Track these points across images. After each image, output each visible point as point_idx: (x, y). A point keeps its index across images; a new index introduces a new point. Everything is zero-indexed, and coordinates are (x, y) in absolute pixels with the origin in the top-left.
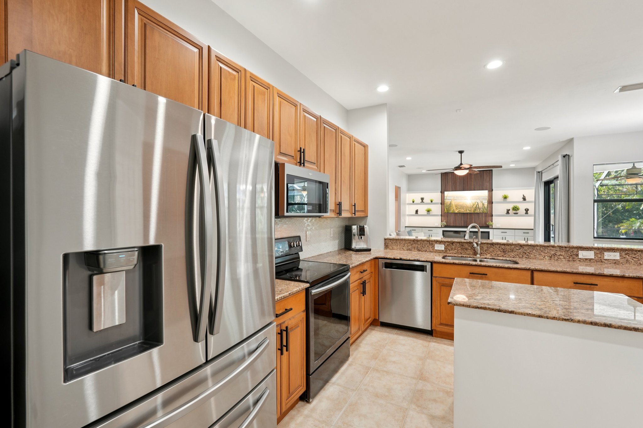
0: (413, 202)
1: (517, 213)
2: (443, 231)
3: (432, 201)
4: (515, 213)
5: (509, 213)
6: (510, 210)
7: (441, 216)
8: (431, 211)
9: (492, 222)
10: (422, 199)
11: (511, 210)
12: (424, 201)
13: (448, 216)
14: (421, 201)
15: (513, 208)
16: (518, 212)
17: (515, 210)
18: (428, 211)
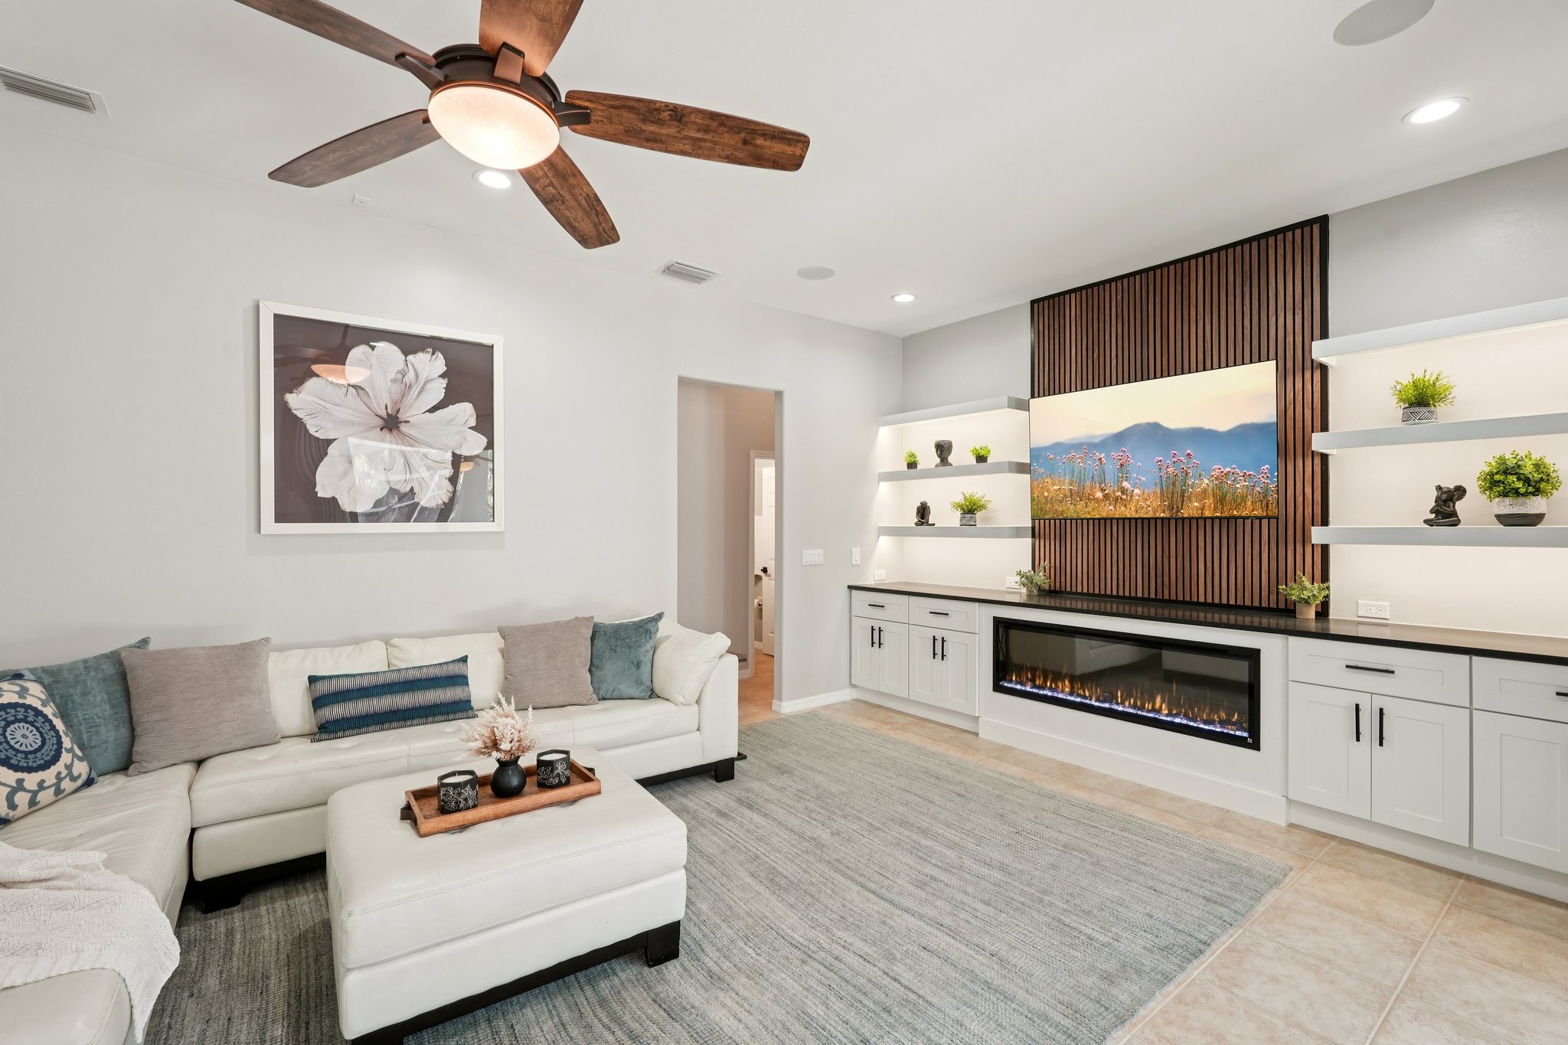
0: (912, 465)
1: (1533, 520)
2: (1002, 626)
3: (981, 459)
4: (1506, 520)
5: (1454, 514)
6: (1460, 492)
7: (1033, 536)
8: (982, 507)
9: (1325, 578)
10: (943, 450)
11: (1473, 488)
12: (950, 459)
13: (1062, 538)
14: (938, 460)
15: (1492, 475)
16: (1535, 505)
17: (1505, 495)
18: (970, 510)
